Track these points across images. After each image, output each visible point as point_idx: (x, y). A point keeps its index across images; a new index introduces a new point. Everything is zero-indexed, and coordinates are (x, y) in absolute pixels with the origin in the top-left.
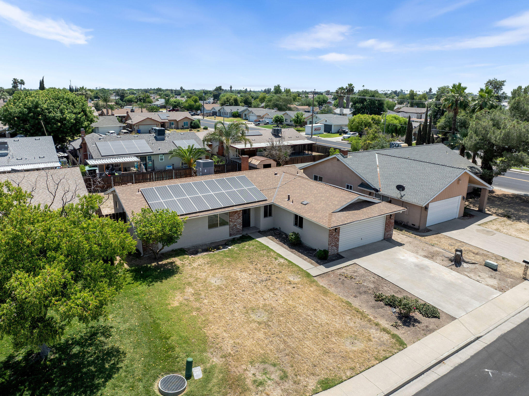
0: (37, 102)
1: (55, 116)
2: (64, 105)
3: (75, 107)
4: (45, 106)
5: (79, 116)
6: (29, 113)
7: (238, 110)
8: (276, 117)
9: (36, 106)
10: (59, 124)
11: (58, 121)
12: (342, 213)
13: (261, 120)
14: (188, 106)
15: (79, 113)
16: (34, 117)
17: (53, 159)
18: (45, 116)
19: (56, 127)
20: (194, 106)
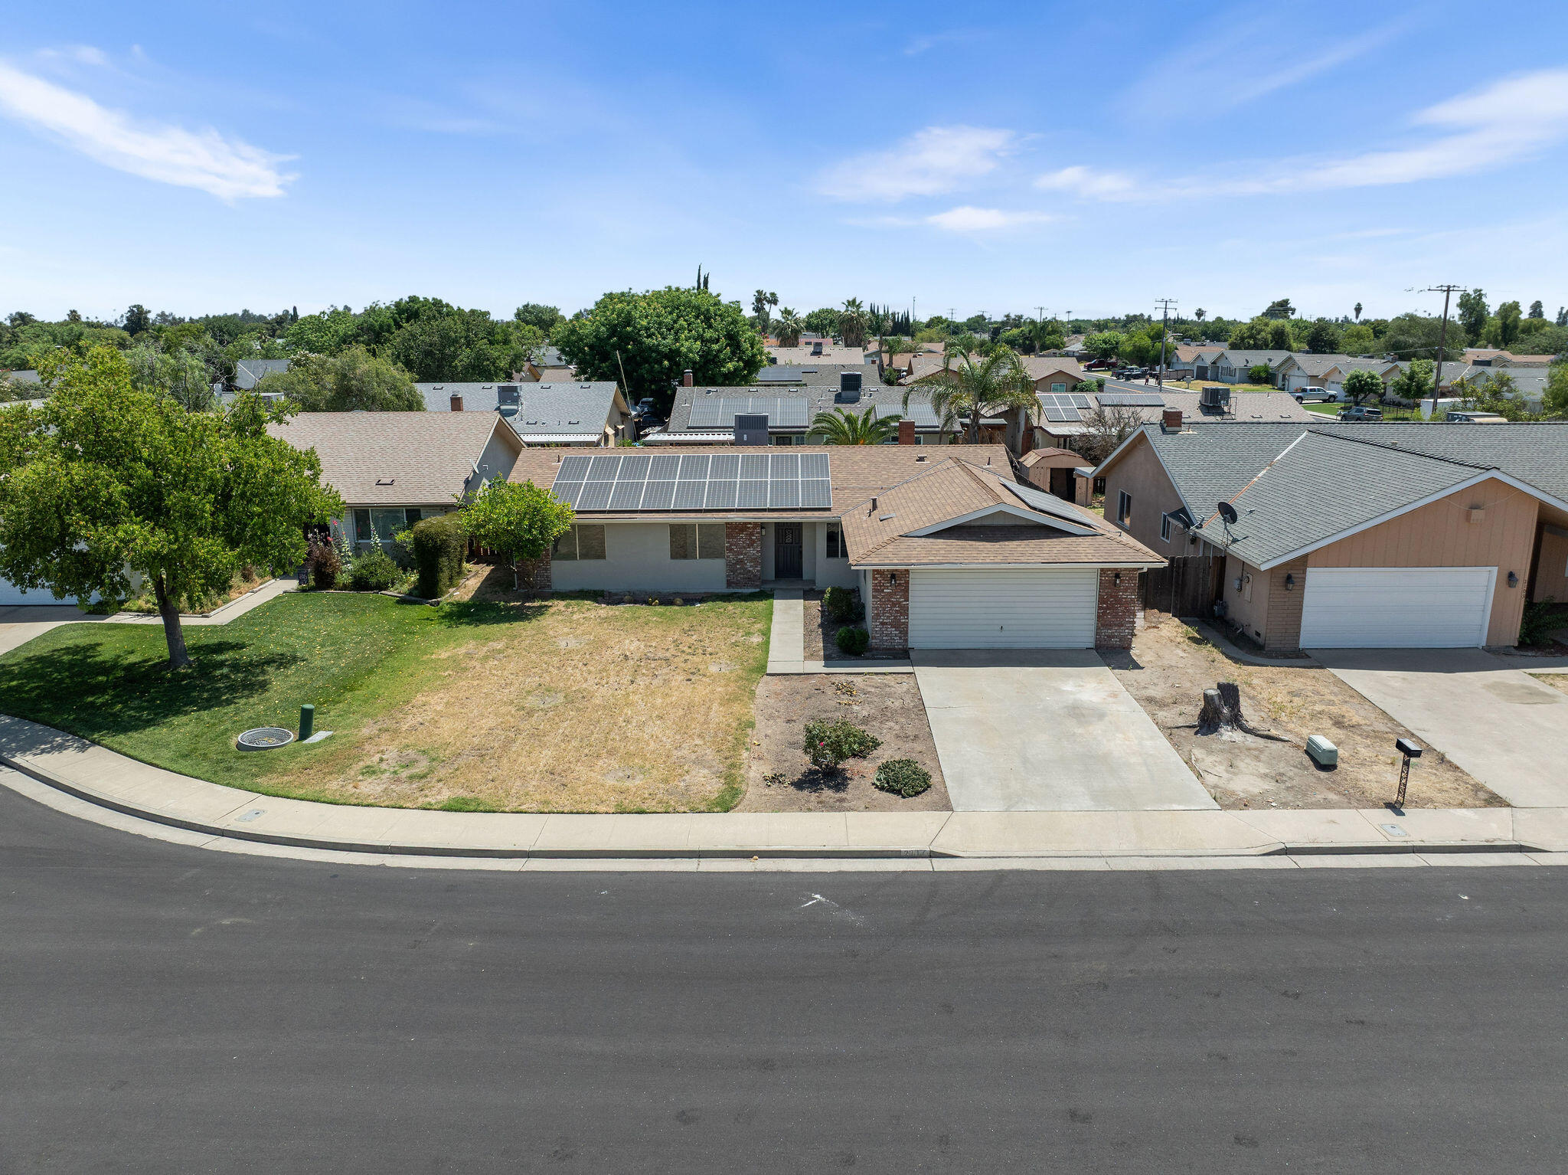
0: (629, 313)
1: (659, 345)
2: (685, 320)
3: (710, 326)
4: (644, 323)
5: (715, 347)
6: (610, 337)
7: (1270, 360)
8: (1352, 378)
9: (629, 320)
10: (666, 363)
11: (666, 356)
12: (931, 540)
13: (1309, 388)
14: (1132, 352)
15: (718, 341)
16: (619, 345)
17: (593, 428)
18: (641, 343)
19: (659, 369)
20: (1148, 351)
